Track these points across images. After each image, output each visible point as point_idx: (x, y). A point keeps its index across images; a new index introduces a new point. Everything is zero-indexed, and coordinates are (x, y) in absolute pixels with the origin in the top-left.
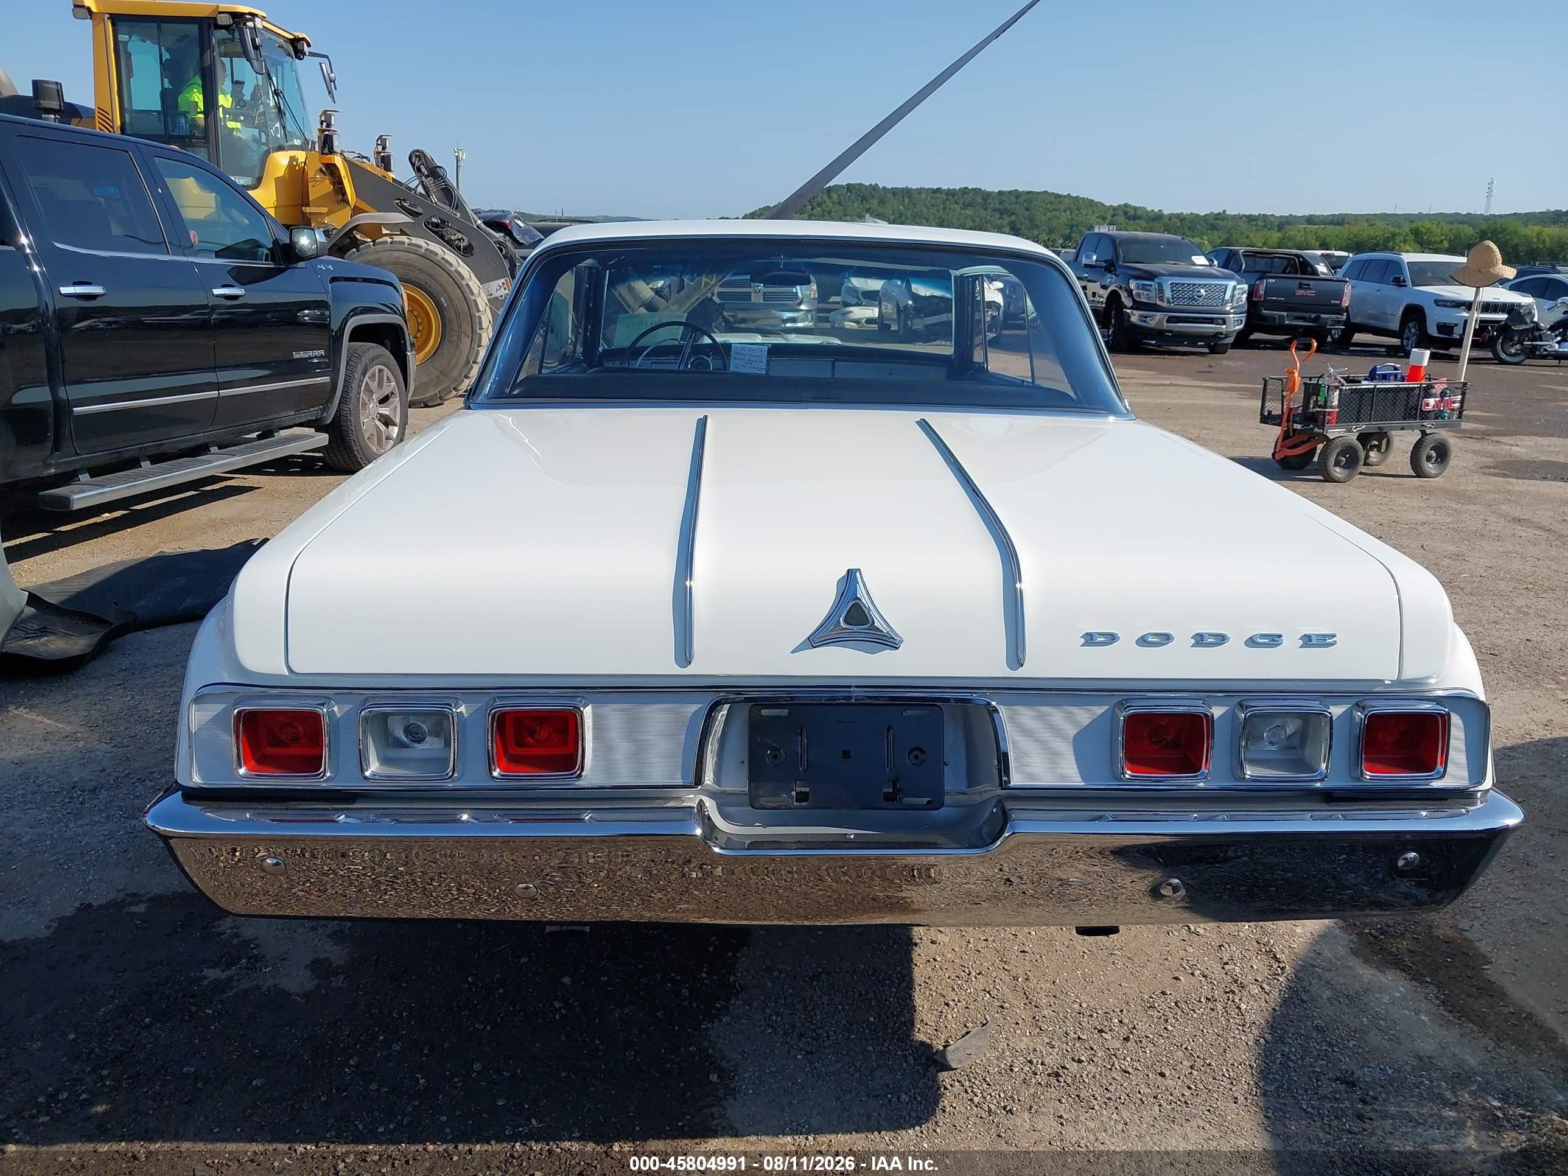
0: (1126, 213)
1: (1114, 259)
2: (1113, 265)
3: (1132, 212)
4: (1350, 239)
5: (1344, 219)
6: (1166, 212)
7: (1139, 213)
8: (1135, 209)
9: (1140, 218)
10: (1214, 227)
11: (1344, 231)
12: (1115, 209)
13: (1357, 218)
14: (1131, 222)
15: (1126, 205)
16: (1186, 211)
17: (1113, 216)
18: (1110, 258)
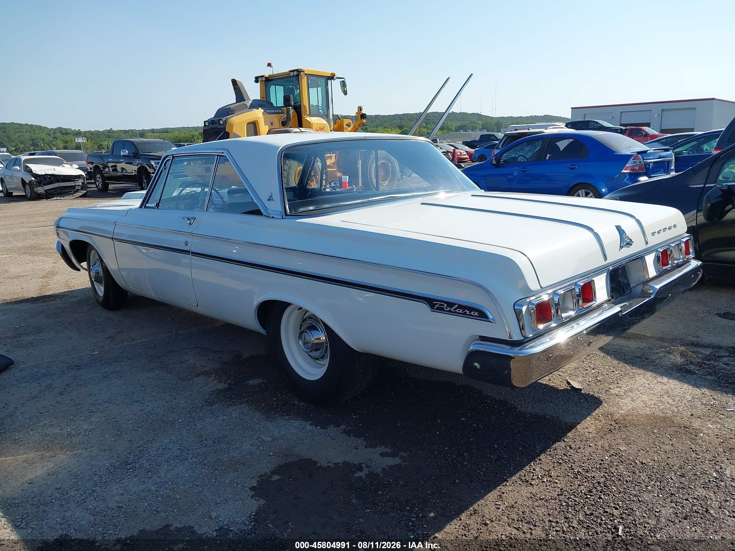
0: (61, 132)
1: (137, 152)
2: (137, 154)
3: (64, 131)
4: (175, 139)
5: (167, 131)
6: (82, 130)
7: (68, 131)
8: (66, 129)
9: (69, 134)
10: (109, 137)
11: (171, 135)
12: (54, 130)
13: (173, 129)
14: (65, 136)
15: (60, 128)
16: (93, 130)
17: (54, 133)
18: (134, 151)
